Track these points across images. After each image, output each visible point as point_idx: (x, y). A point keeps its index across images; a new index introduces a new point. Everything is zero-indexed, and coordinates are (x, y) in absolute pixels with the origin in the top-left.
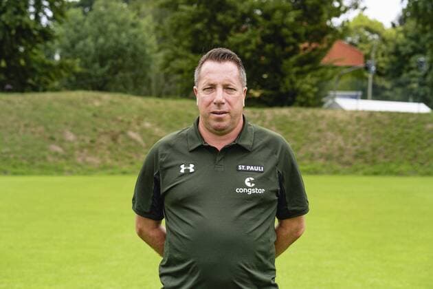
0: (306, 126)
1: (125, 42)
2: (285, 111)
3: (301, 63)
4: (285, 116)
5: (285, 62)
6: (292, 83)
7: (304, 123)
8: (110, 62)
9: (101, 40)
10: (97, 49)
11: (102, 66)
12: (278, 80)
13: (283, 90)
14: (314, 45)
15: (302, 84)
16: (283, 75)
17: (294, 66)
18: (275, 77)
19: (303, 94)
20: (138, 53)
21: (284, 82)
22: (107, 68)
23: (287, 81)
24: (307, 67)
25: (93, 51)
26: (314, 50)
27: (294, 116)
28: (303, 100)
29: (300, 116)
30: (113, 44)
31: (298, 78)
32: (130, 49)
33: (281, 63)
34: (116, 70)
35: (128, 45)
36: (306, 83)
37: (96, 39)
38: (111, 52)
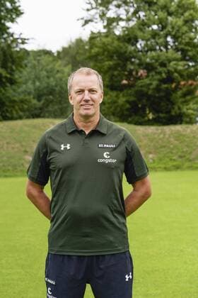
0: (194, 137)
1: (54, 84)
2: (178, 128)
3: (184, 95)
4: (178, 131)
5: (174, 95)
6: (179, 108)
7: (192, 135)
8: (44, 98)
9: (38, 84)
10: (35, 90)
11: (39, 100)
12: (170, 106)
13: (173, 113)
14: (190, 82)
15: (187, 109)
16: (173, 104)
17: (181, 97)
18: (168, 105)
19: (188, 116)
20: (63, 92)
21: (174, 108)
22: (42, 102)
23: (176, 108)
24: (188, 98)
25: (33, 91)
26: (191, 85)
27: (184, 130)
28: (188, 120)
29: (189, 130)
30: (46, 85)
31: (183, 105)
32: (57, 89)
33: (171, 95)
34: (48, 103)
35: (56, 86)
36: (190, 109)
37: (34, 83)
38: (45, 91)
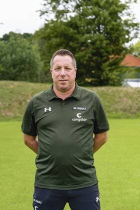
0: (114, 95)
1: (25, 56)
2: (103, 88)
3: (111, 65)
4: (103, 91)
6: (107, 75)
7: (112, 94)
8: (18, 66)
9: (14, 56)
10: (12, 60)
11: (14, 68)
12: (100, 73)
13: (102, 78)
14: (116, 56)
15: (112, 75)
16: (102, 71)
17: (108, 66)
18: (98, 72)
19: (112, 80)
20: (31, 62)
21: (103, 74)
22: (17, 69)
24: (113, 67)
25: (10, 62)
26: (117, 58)
27: (107, 91)
28: (112, 83)
29: (110, 91)
30: (20, 58)
31: (109, 72)
32: (28, 60)
34: (22, 70)
35: (27, 58)
36: (114, 75)
38: (18, 62)
